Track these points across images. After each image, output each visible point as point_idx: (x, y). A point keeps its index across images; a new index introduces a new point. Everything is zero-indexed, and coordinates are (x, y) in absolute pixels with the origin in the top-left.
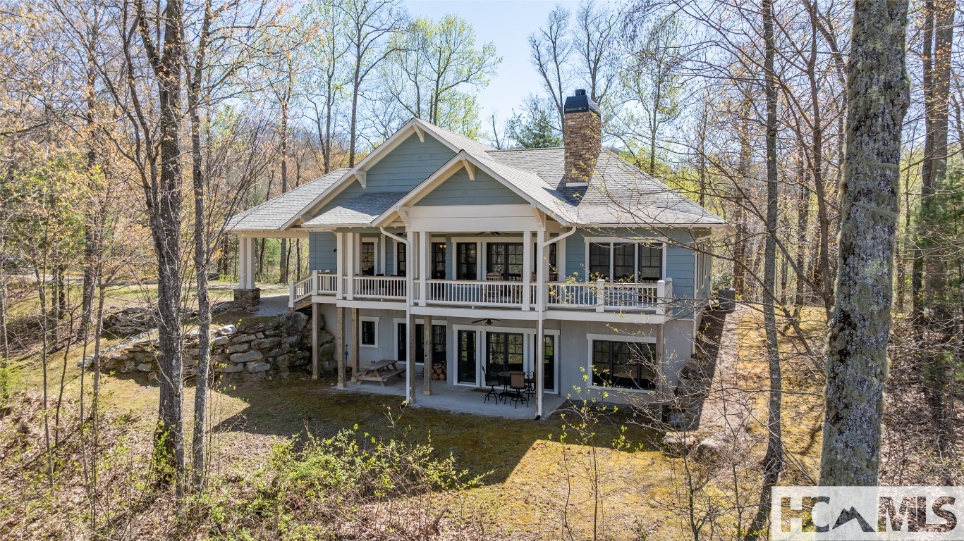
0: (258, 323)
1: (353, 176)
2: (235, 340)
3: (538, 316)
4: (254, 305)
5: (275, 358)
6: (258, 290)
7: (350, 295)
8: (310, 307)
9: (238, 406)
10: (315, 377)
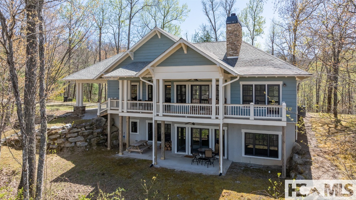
0: (82, 123)
1: (128, 54)
2: (71, 131)
3: (220, 121)
4: (82, 114)
5: (90, 139)
6: (85, 107)
7: (125, 110)
8: (107, 115)
9: (70, 165)
10: (109, 149)
